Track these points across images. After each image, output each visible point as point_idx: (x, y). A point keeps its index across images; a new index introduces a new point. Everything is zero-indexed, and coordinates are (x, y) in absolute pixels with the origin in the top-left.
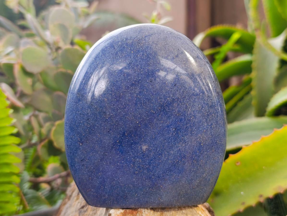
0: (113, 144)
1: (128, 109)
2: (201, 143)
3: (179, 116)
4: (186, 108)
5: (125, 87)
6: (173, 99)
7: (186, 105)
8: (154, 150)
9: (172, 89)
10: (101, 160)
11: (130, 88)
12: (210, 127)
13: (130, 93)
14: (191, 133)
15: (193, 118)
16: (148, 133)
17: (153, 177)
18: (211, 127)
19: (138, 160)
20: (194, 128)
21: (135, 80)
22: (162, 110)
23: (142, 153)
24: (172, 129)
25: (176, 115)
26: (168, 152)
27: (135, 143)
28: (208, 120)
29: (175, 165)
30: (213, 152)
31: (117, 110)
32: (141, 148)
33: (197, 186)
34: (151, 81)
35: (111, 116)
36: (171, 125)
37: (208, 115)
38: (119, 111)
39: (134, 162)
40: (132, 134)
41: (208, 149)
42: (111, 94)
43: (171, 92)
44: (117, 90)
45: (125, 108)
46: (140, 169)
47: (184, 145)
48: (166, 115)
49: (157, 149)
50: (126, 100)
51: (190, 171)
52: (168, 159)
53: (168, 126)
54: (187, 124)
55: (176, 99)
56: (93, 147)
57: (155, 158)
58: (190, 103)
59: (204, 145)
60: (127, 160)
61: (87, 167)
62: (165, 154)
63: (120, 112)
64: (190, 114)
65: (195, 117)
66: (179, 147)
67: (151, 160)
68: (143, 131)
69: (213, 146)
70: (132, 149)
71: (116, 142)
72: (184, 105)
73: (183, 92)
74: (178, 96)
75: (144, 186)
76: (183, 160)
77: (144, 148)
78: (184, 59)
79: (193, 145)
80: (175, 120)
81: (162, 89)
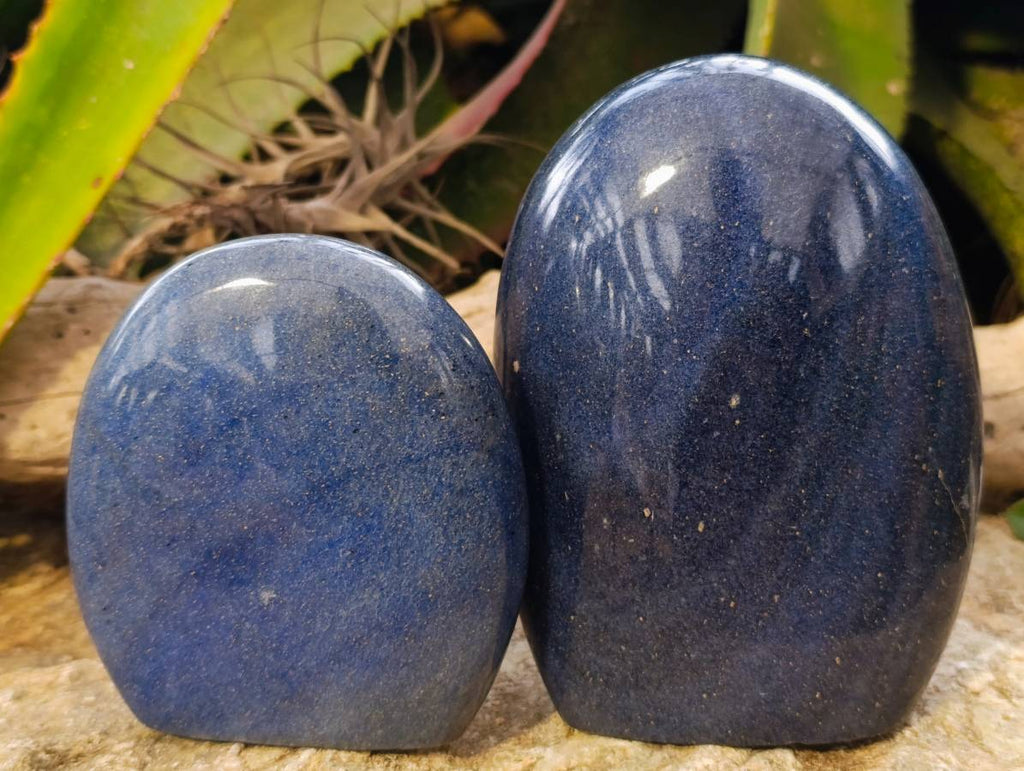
0: (180, 578)
1: (221, 491)
2: (426, 593)
3: (362, 517)
4: (386, 495)
5: (213, 427)
6: (349, 471)
7: (386, 489)
8: (293, 603)
9: (345, 440)
10: (152, 617)
11: (227, 430)
12: (456, 548)
13: (227, 447)
14: (398, 566)
15: (405, 525)
16: (276, 558)
17: (291, 672)
18: (459, 550)
19: (248, 625)
20: (408, 551)
21: (241, 409)
22: (316, 498)
23: (261, 608)
24: (344, 552)
25: (353, 514)
26: (331, 612)
27: (241, 582)
28: (452, 528)
29: (352, 647)
30: (464, 617)
31: (192, 489)
32: (256, 595)
33: (420, 702)
34: (286, 417)
35: (175, 503)
36: (340, 541)
37: (453, 517)
38: (195, 492)
39: (240, 631)
40: (232, 557)
41: (450, 608)
42: (176, 445)
43: (343, 450)
44: (191, 432)
45: (212, 486)
46: (256, 650)
47: (376, 596)
48: (326, 512)
49: (301, 603)
50: (214, 464)
51: (398, 664)
52: (332, 630)
53: (331, 545)
54: (385, 540)
55: (355, 471)
56: (129, 579)
57: (295, 624)
58: (398, 483)
59: (437, 597)
60: (218, 623)
61: (118, 629)
62: (322, 616)
63: (198, 496)
64: (397, 513)
65: (410, 519)
66: (362, 599)
67: (285, 630)
68: (262, 554)
69: (464, 601)
70: (232, 597)
71: (186, 574)
72: (378, 486)
73: (378, 450)
74: (361, 461)
75: (268, 692)
76: (375, 635)
77: (267, 596)
78: (388, 356)
79: (404, 597)
80: (353, 530)
81: (316, 441)
